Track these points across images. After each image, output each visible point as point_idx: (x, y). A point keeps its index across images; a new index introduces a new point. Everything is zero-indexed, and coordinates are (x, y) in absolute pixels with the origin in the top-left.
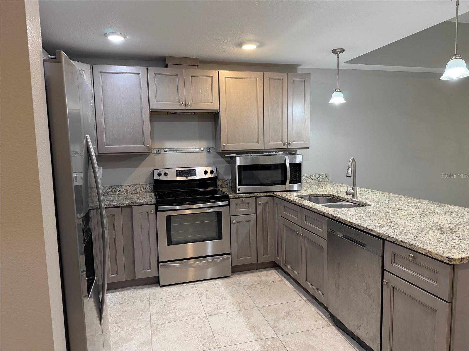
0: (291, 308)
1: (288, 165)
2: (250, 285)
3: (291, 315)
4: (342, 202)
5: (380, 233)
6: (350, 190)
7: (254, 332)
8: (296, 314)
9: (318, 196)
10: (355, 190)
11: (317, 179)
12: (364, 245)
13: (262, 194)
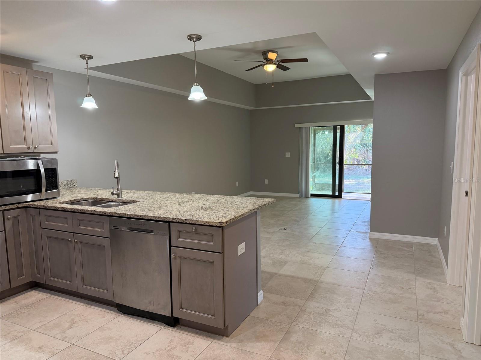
0: (73, 317)
1: (42, 171)
2: (10, 314)
3: (75, 322)
4: (108, 203)
5: (167, 218)
6: (115, 191)
7: (43, 351)
8: (80, 319)
9: (81, 200)
10: (120, 190)
11: (65, 185)
12: (152, 231)
13: (11, 207)
